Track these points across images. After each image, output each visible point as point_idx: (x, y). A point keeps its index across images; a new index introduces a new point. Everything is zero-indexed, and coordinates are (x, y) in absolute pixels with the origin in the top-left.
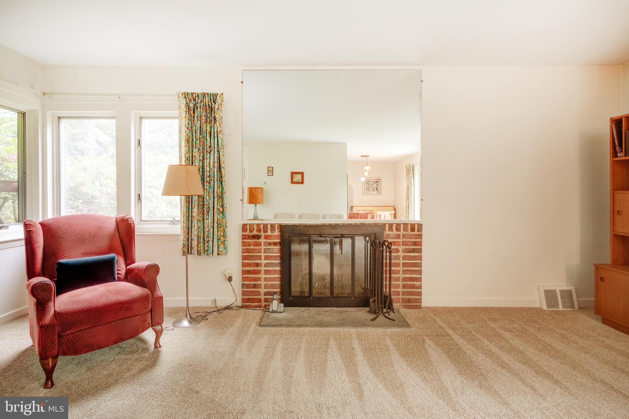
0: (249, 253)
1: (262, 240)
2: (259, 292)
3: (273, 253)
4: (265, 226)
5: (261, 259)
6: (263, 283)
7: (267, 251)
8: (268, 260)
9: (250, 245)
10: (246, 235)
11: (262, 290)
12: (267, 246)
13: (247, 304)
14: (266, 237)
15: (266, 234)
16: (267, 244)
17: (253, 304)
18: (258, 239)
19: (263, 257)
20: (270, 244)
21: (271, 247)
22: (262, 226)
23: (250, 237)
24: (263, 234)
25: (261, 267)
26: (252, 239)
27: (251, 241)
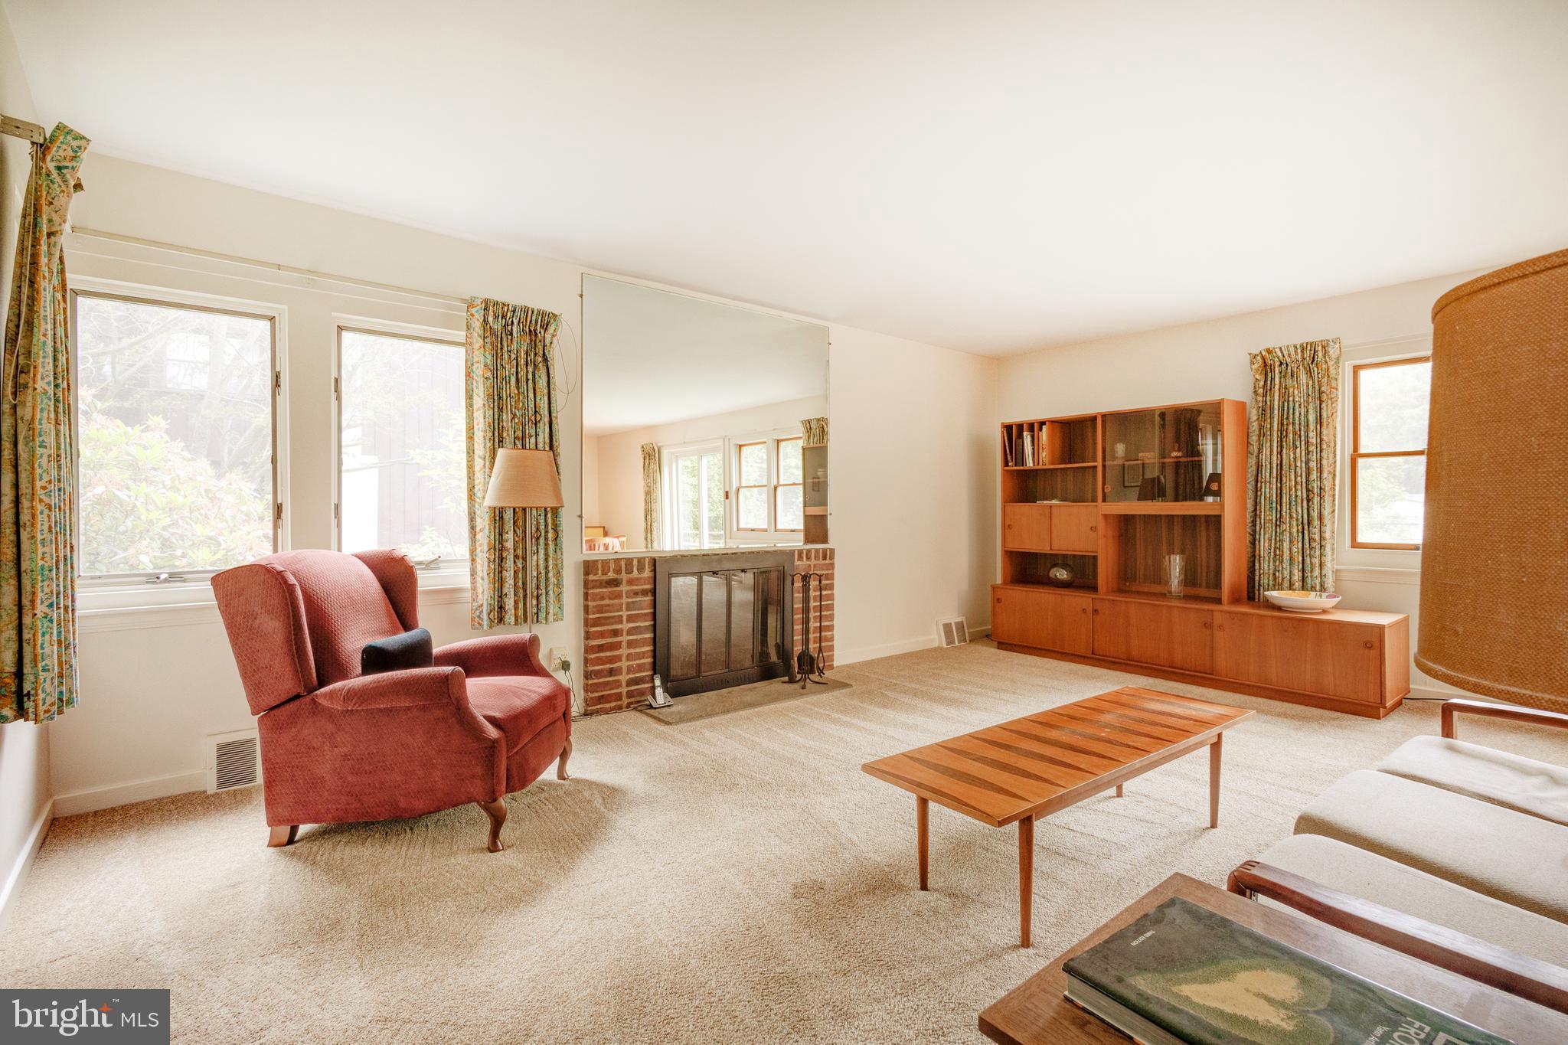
0: (602, 613)
1: (624, 588)
2: (618, 681)
3: (642, 609)
4: (629, 561)
5: (621, 622)
6: (624, 664)
7: (632, 605)
8: (633, 622)
9: (602, 598)
10: (590, 581)
11: (624, 678)
12: (632, 598)
13: (598, 707)
14: (630, 582)
15: (630, 576)
16: (632, 594)
17: (607, 706)
18: (617, 586)
19: (624, 619)
20: (636, 593)
21: (637, 599)
22: (623, 563)
23: (604, 584)
24: (624, 576)
25: (622, 636)
26: (606, 587)
27: (604, 590)
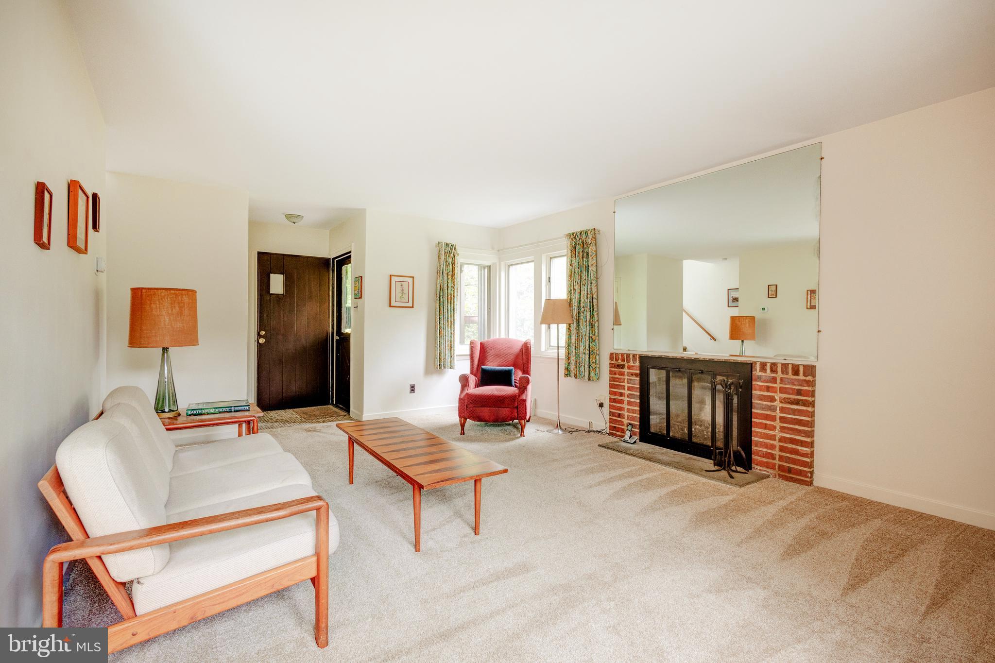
0: (614, 381)
1: (626, 370)
2: (622, 422)
3: (635, 384)
4: (628, 356)
5: (624, 389)
6: (625, 413)
7: (629, 381)
8: (631, 391)
9: (615, 374)
10: (613, 364)
11: (626, 421)
12: (629, 376)
13: (613, 432)
14: (629, 367)
15: (629, 364)
16: (630, 375)
17: (618, 433)
18: (622, 368)
19: (626, 387)
20: (632, 375)
21: (633, 378)
22: (625, 355)
23: (616, 366)
24: (626, 364)
25: (624, 397)
26: (617, 368)
27: (616, 369)
